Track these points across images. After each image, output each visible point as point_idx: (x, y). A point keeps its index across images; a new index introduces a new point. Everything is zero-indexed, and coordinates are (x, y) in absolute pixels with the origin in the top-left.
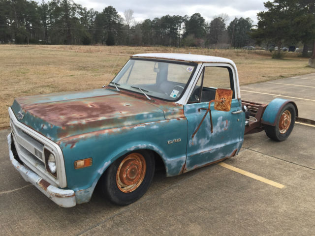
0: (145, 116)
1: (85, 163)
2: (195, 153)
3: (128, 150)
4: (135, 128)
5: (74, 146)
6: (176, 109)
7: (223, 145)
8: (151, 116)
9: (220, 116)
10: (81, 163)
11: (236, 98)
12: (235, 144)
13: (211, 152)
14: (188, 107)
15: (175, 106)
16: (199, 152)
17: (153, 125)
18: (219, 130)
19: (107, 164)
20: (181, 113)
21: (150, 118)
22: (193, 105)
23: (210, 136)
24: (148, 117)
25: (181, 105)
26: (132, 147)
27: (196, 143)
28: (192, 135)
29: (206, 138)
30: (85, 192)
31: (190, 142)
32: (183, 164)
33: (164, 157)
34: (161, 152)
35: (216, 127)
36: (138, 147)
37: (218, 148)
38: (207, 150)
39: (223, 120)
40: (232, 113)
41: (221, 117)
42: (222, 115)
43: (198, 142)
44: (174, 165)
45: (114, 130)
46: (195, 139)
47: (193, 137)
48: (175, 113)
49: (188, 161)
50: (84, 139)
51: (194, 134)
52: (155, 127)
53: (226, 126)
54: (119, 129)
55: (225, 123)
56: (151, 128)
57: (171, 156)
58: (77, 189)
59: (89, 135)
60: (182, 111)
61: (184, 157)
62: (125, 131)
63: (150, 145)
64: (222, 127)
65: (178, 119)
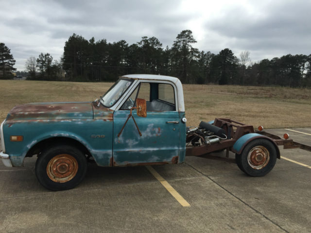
0: (75, 115)
1: (18, 138)
2: (122, 150)
3: (52, 135)
4: (62, 121)
5: (11, 126)
6: (106, 113)
7: (155, 149)
8: (81, 115)
9: (150, 123)
10: (14, 138)
11: (177, 111)
12: (174, 151)
13: (141, 152)
14: (118, 113)
15: (107, 111)
16: (127, 150)
17: (79, 121)
18: (150, 135)
19: (34, 142)
20: (110, 116)
21: (79, 116)
22: (124, 112)
23: (139, 138)
24: (78, 116)
25: (112, 110)
26: (56, 134)
27: (122, 142)
28: (117, 135)
29: (134, 140)
30: (18, 158)
31: (116, 140)
32: (110, 157)
33: (89, 147)
34: (84, 142)
35: (145, 132)
36: (61, 135)
37: (149, 151)
38: (136, 150)
39: (154, 127)
40: (167, 123)
41: (153, 124)
42: (154, 123)
43: (125, 141)
44: (101, 157)
45: (45, 121)
46: (121, 139)
47: (118, 136)
48: (104, 116)
49: (115, 156)
50: (19, 123)
51: (120, 134)
52: (80, 123)
53: (159, 132)
54: (48, 121)
55: (157, 130)
56: (76, 123)
57: (96, 148)
58: (12, 155)
59: (25, 121)
60: (111, 115)
61: (110, 151)
62: (53, 122)
63: (73, 135)
64: (153, 132)
65: (105, 120)
